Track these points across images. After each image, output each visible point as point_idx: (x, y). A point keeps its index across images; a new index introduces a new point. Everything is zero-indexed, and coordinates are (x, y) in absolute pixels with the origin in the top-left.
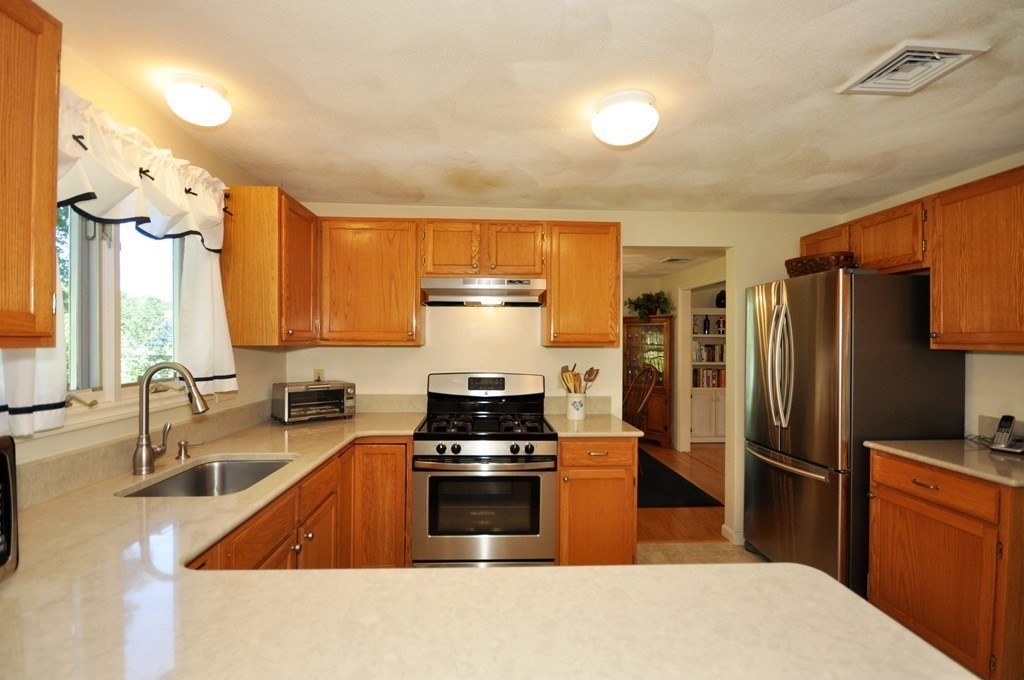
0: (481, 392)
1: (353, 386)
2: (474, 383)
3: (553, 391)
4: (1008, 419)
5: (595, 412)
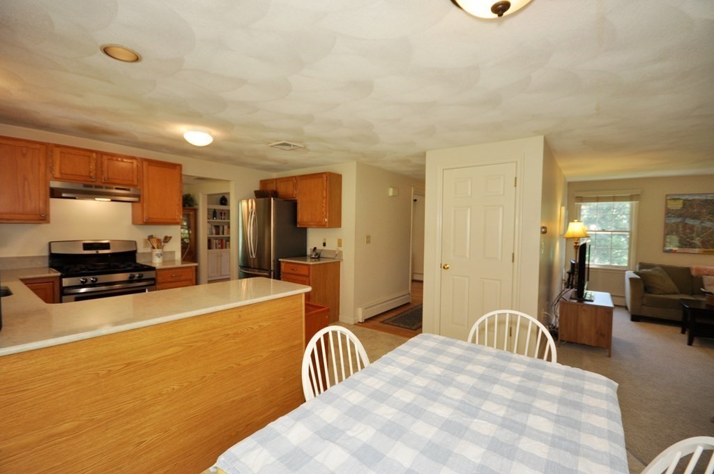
0: (94, 252)
2: (87, 246)
3: (141, 249)
4: (315, 248)
5: (167, 259)
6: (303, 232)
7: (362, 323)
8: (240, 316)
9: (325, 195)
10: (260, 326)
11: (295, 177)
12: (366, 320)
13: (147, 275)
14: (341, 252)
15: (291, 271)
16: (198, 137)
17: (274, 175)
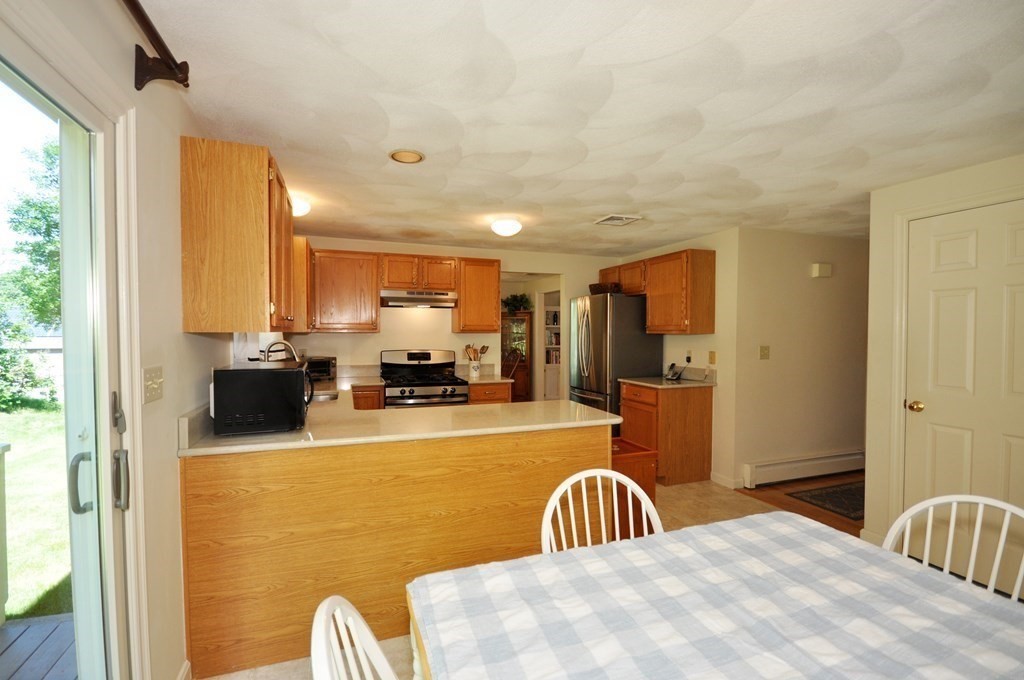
0: (416, 362)
1: (335, 359)
2: (411, 356)
3: (460, 361)
4: (673, 365)
5: (486, 373)
6: (658, 339)
7: (750, 489)
8: (517, 445)
9: (684, 286)
10: (544, 461)
11: (643, 261)
12: (759, 487)
13: (459, 389)
14: (713, 372)
15: (633, 397)
16: (506, 225)
17: (620, 261)
